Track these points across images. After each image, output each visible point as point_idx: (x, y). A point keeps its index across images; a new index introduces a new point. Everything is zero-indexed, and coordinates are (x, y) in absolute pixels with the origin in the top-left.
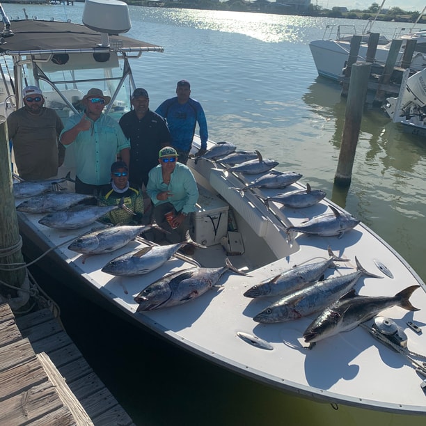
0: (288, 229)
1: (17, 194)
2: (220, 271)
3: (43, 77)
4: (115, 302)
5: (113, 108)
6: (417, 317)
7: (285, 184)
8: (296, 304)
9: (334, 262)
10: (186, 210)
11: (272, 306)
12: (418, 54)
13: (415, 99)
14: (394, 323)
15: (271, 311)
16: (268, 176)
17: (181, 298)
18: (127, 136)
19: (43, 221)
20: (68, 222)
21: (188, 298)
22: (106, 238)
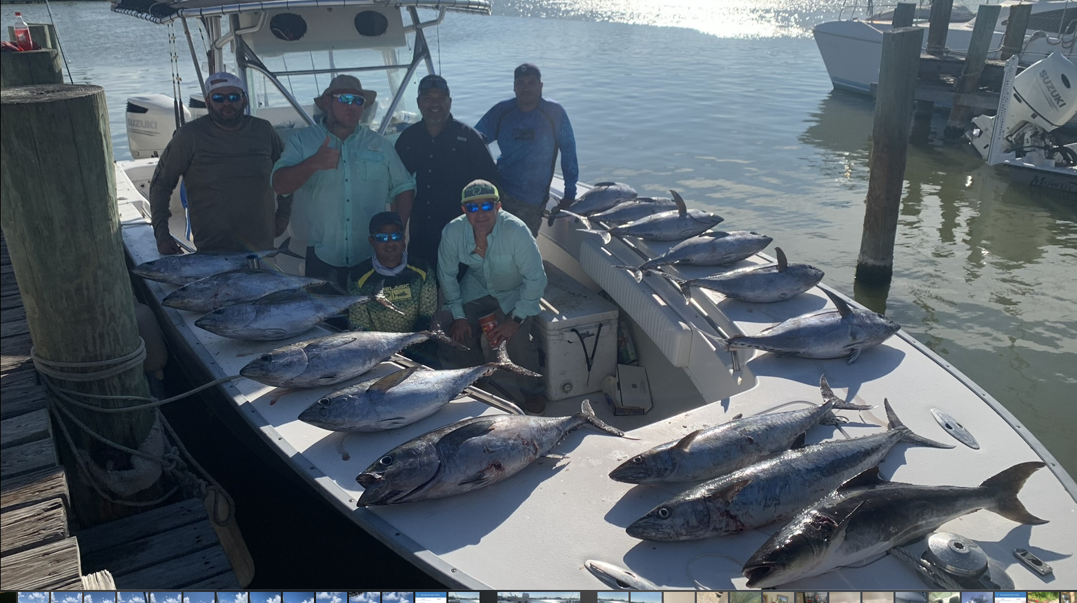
0: (730, 342)
1: (175, 277)
2: (563, 423)
3: (255, 64)
4: (318, 485)
5: (394, 125)
6: (1038, 538)
7: (734, 256)
8: (732, 497)
9: (834, 411)
10: (521, 312)
11: (673, 501)
12: (1036, 35)
13: (1034, 116)
14: (979, 550)
15: (670, 512)
16: (696, 239)
17: (462, 478)
18: (410, 170)
19: (203, 322)
20: (255, 326)
21: (478, 479)
22: (324, 353)
